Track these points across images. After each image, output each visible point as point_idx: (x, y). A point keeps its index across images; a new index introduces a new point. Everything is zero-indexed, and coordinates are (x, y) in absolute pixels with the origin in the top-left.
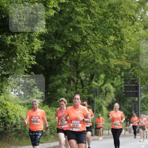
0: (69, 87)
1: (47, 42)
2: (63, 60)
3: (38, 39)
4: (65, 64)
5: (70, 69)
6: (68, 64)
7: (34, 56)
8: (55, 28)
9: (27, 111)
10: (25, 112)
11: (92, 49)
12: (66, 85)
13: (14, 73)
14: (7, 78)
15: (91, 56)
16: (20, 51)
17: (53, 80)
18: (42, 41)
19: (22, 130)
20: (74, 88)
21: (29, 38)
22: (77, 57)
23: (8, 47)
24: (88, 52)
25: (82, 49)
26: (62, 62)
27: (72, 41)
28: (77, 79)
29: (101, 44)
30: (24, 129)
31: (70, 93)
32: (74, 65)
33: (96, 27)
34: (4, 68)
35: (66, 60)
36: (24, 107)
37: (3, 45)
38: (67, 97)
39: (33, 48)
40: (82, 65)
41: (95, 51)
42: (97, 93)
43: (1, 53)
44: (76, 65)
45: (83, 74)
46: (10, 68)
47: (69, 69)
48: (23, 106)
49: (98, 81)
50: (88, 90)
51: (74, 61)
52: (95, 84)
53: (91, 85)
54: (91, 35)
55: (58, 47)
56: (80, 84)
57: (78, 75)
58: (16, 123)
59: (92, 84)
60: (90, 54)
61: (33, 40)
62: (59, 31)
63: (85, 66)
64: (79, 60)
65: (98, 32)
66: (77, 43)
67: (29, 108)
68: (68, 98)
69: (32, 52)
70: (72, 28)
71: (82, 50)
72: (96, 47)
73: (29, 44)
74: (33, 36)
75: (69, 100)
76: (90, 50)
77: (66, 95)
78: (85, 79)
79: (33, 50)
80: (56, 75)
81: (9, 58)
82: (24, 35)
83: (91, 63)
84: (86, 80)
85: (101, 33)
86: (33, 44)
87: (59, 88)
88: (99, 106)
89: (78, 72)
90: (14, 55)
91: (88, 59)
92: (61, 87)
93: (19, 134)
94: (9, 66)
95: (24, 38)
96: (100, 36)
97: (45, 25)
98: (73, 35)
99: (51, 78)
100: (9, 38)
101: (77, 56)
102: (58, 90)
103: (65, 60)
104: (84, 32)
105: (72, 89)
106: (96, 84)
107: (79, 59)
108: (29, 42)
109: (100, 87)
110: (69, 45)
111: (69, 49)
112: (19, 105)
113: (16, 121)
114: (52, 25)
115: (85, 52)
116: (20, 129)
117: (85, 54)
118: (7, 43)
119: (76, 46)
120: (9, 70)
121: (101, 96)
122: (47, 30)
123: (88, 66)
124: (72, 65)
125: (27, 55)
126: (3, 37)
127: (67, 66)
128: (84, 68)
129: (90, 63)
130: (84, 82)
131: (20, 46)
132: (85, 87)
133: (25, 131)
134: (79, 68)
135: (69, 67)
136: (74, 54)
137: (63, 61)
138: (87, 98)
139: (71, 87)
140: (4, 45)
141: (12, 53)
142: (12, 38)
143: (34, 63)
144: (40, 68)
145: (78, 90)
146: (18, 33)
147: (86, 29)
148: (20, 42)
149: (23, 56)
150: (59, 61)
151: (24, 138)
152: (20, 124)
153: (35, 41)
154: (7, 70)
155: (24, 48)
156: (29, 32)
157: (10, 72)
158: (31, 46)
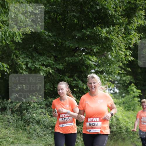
3: (135, 32)
7: (130, 51)
9: (122, 111)
10: (121, 113)
13: (109, 69)
16: (115, 45)
18: (140, 34)
19: (117, 131)
21: (126, 31)
23: (103, 41)
30: (120, 130)
34: (98, 64)
36: (120, 107)
37: (97, 39)
39: (130, 41)
43: (95, 48)
46: (104, 63)
48: (118, 106)
58: (111, 124)
61: (131, 32)
69: (129, 47)
73: (125, 37)
74: (130, 29)
79: (130, 43)
81: (104, 52)
82: (120, 27)
86: (131, 36)
90: (109, 49)
93: (114, 136)
95: (121, 30)
97: (144, 16)
100: (104, 31)
108: (126, 36)
113: (111, 122)
116: (116, 131)
118: (101, 35)
120: (103, 66)
125: (124, 50)
126: (98, 30)
131: (116, 39)
133: (121, 133)
140: (99, 39)
141: (107, 47)
142: (107, 30)
146: (114, 25)
148: (116, 35)
149: (120, 50)
151: (120, 140)
152: (115, 126)
153: (132, 33)
154: (102, 66)
155: (120, 41)
156: (126, 24)
157: (105, 68)
158: (128, 40)
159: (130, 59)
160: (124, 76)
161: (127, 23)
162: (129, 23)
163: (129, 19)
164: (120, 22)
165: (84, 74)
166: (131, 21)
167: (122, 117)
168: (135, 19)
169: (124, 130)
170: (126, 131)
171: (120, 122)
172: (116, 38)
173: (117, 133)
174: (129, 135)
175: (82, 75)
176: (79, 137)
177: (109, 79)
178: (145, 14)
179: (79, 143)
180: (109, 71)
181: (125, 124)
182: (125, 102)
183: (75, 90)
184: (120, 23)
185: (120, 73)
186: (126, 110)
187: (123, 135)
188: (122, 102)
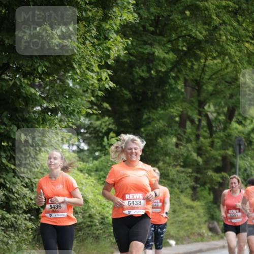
0: (182, 134)
1: (138, 40)
2: (171, 77)
3: (117, 35)
4: (174, 86)
5: (184, 98)
6: (179, 87)
7: (109, 71)
8: (155, 9)
9: (95, 184)
10: (92, 187)
11: (230, 53)
12: (176, 130)
13: (68, 105)
14: (55, 116)
15: (229, 70)
16: (80, 58)
17: (150, 121)
18: (126, 39)
19: (85, 223)
20: (194, 136)
21: (99, 33)
22: (200, 72)
24: (223, 61)
25: (211, 53)
26: (168, 82)
27: (189, 38)
28: (200, 117)
29: (251, 43)
30: (90, 221)
31: (185, 146)
32: (193, 88)
33: (240, 8)
34: (47, 96)
35: (176, 78)
36: (90, 177)
38: (178, 157)
39: (107, 52)
40: (211, 88)
41: (236, 59)
42: (242, 147)
43: (40, 65)
44: (197, 88)
45: (212, 108)
46: (60, 94)
47: (182, 96)
48: (87, 175)
49: (243, 122)
50: (223, 141)
51: (192, 80)
52: (236, 129)
53: (228, 130)
54: (229, 25)
55: (161, 51)
56: (205, 129)
57: (201, 110)
59: (230, 129)
60: (227, 65)
61: (109, 35)
62: (163, 16)
63: (217, 89)
64: (203, 79)
65: (244, 17)
66: (199, 42)
67: (100, 179)
68: (180, 157)
69: (106, 63)
70: (189, 11)
71: (210, 55)
72: (238, 49)
73: (99, 45)
74: (108, 29)
75: (183, 162)
76: (227, 57)
77: (177, 151)
78: (216, 119)
79: (108, 57)
80: (156, 110)
82: (88, 26)
83: (230, 83)
84: (219, 120)
85: (251, 20)
86: (109, 44)
87: (161, 137)
88: (246, 175)
89: (201, 104)
90: (68, 68)
91: (223, 75)
92: (166, 133)
93: (78, 231)
94: (59, 91)
95: (89, 31)
96: (248, 26)
97: (133, 4)
98: (191, 24)
99: (145, 116)
101: (200, 69)
102: (160, 140)
103: (174, 78)
104: (214, 19)
105: (189, 138)
106: (240, 127)
107: (203, 75)
108: (100, 42)
109: (249, 134)
110: (182, 47)
111: (182, 53)
112: (78, 173)
114: (148, 3)
115: (215, 62)
116: (81, 223)
117: (216, 64)
119: (197, 48)
120: (57, 100)
121: (249, 153)
122: (136, 16)
123: (222, 91)
124: (188, 88)
125: (96, 69)
127: (179, 91)
128: (215, 94)
129: (227, 84)
130: (214, 124)
131: (80, 48)
132: (216, 134)
133: (91, 226)
134: (204, 95)
135: (182, 93)
136: (193, 64)
137: (170, 81)
138: (220, 158)
139: (186, 134)
141: (64, 62)
143: (110, 85)
144: (122, 94)
145: (202, 142)
147: (220, 12)
148: (80, 40)
149: (88, 69)
150: (162, 80)
151: (90, 240)
152: (80, 212)
153: (112, 38)
154: (54, 99)
155: (89, 53)
156: (99, 20)
157: (60, 104)
158: (103, 50)
159: (107, 86)
160: (98, 119)
161: (101, 18)
162: (106, 18)
163: (106, 11)
164: (88, 16)
165: (21, 115)
166: (110, 15)
167: (92, 197)
168: (117, 11)
169: (97, 221)
170: (102, 223)
171: (90, 205)
172: (80, 46)
173: (84, 227)
174: (108, 229)
175: (17, 115)
176: (12, 235)
177: (68, 124)
178: (135, 2)
179: (12, 245)
180: (69, 109)
181: (100, 209)
182: (100, 168)
183: (3, 145)
184: (88, 18)
185: (89, 113)
186: (102, 182)
187: (95, 229)
188: (92, 168)
